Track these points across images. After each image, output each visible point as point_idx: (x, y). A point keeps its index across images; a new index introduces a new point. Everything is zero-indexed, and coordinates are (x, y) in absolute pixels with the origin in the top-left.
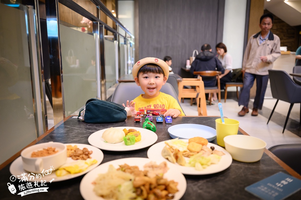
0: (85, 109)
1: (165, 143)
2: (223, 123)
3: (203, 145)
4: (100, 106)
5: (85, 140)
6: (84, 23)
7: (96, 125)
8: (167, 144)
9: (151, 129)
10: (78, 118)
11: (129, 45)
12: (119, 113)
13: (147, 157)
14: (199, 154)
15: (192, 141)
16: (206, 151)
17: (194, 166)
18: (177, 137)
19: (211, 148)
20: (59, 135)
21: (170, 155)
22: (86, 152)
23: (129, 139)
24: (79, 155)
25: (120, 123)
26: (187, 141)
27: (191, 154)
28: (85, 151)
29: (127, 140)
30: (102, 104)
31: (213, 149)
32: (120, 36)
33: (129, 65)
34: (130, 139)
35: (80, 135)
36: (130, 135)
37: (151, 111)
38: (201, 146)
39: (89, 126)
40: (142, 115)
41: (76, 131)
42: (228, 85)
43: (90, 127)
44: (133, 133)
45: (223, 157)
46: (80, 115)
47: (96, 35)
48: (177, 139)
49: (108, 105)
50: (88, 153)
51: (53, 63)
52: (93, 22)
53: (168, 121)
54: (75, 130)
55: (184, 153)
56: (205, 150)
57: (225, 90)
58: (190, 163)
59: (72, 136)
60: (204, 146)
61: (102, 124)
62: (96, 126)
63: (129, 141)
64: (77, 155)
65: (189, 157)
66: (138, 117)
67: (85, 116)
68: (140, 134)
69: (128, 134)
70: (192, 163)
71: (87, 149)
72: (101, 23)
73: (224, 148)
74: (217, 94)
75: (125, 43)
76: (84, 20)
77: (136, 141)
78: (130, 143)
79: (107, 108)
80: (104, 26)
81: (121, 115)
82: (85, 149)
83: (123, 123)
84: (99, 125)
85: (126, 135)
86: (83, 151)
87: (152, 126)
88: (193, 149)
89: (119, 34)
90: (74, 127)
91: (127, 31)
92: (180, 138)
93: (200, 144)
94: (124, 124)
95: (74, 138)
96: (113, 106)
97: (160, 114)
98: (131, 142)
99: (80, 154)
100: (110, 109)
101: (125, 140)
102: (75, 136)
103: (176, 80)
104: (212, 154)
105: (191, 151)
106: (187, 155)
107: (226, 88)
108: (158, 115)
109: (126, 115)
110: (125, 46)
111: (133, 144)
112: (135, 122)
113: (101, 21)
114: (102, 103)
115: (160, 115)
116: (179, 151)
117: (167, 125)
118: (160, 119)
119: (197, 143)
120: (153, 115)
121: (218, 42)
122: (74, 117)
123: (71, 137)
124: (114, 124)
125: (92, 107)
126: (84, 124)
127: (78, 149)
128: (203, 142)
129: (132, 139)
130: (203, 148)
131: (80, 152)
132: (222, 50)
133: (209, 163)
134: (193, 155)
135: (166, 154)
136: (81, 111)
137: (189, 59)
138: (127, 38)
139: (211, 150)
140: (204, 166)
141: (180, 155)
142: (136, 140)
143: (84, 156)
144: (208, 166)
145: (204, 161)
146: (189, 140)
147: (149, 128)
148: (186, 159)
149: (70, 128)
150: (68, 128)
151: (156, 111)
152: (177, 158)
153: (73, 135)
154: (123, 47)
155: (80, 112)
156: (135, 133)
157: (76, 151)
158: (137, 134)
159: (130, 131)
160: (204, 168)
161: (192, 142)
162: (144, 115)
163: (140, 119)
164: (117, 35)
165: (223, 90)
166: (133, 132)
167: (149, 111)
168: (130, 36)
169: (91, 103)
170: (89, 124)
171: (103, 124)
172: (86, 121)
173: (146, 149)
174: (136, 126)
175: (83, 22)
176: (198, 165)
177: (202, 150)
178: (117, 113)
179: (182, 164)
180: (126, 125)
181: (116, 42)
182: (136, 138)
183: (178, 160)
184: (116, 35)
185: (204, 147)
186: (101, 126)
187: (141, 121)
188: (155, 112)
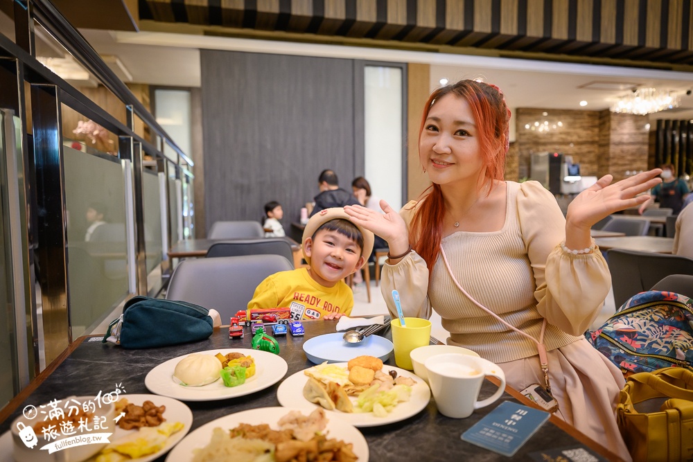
0: (121, 321)
1: (305, 374)
2: (403, 326)
3: (375, 370)
4: (158, 311)
5: (134, 385)
6: (81, 133)
7: (149, 351)
8: (310, 375)
9: (270, 349)
10: (105, 341)
11: (184, 180)
12: (197, 322)
13: (279, 405)
14: (373, 388)
15: (355, 365)
16: (383, 382)
17: (372, 411)
18: (324, 360)
19: (391, 373)
20: (70, 381)
21: (322, 396)
22: (151, 409)
23: (235, 373)
24: (137, 418)
25: (201, 343)
26: (346, 365)
27: (359, 388)
28: (147, 407)
29: (231, 376)
30: (162, 307)
31: (393, 375)
32: (169, 163)
33: (186, 219)
34: (237, 372)
35: (120, 377)
36: (233, 366)
37: (259, 314)
38: (372, 372)
39: (133, 355)
40: (243, 323)
41: (109, 369)
42: (381, 253)
43: (137, 357)
44: (238, 360)
45: (415, 387)
46: (109, 334)
47: (126, 162)
48: (325, 364)
49: (175, 307)
50: (157, 412)
51: (46, 225)
52: (120, 136)
53: (297, 331)
54: (105, 368)
55: (347, 389)
56: (381, 378)
57: (375, 263)
58: (360, 406)
59: (101, 381)
60: (377, 372)
61: (162, 349)
62: (150, 354)
63: (235, 378)
64: (132, 418)
65: (356, 396)
66: (235, 328)
67: (123, 335)
68: (252, 361)
69: (228, 364)
70: (367, 404)
71: (152, 403)
72: (137, 139)
73: (412, 371)
74: (363, 272)
75: (178, 176)
76: (80, 128)
77: (247, 377)
78: (236, 382)
79: (172, 314)
80: (141, 144)
81: (201, 328)
82: (147, 403)
83: (206, 342)
84: (156, 350)
85: (225, 365)
86: (143, 408)
87: (272, 344)
88: (360, 380)
89: (168, 160)
90: (101, 360)
91: (180, 154)
92: (330, 362)
93: (370, 368)
94: (209, 345)
95: (109, 385)
96: (185, 310)
97: (277, 318)
98: (238, 379)
99: (139, 416)
100: (179, 315)
101: (226, 375)
102: (110, 380)
103: (291, 248)
104: (395, 384)
105: (355, 384)
106: (350, 392)
107: (377, 259)
108: (274, 320)
109: (211, 325)
110: (178, 182)
111: (243, 383)
112: (230, 338)
113: (135, 135)
114: (161, 304)
115: (278, 321)
116: (338, 385)
117: (296, 339)
118: (281, 329)
119: (364, 367)
120: (264, 321)
121: (357, 175)
122: (93, 339)
123: (101, 383)
124: (189, 346)
125: (140, 315)
126: (120, 352)
127: (132, 404)
128: (374, 364)
129: (240, 373)
130: (376, 377)
131: (137, 412)
132: (362, 192)
133: (395, 403)
134: (362, 391)
135: (314, 394)
136: (113, 325)
137: (305, 207)
138: (180, 165)
139: (391, 377)
140: (388, 408)
141: (340, 393)
142: (246, 375)
143: (149, 418)
144: (394, 406)
145: (386, 401)
146: (349, 362)
147: (266, 349)
148: (352, 399)
149: (91, 363)
150: (86, 363)
151: (271, 313)
152: (335, 398)
153: (103, 377)
154: (174, 184)
155: (110, 327)
156: (242, 360)
157: (129, 409)
158: (247, 363)
159: (230, 358)
160: (388, 412)
161: (356, 367)
162: (246, 323)
163: (241, 331)
164: (165, 160)
165: (372, 264)
166: (237, 358)
167: (257, 315)
168: (185, 163)
169: (136, 306)
170: (133, 352)
171: (164, 349)
172: (126, 345)
173: (273, 389)
174: (236, 345)
175: (78, 131)
176: (378, 408)
177: (375, 379)
178: (193, 323)
179: (347, 409)
180: (214, 346)
181: (162, 176)
182: (247, 371)
183: (339, 402)
184: (162, 160)
185: (378, 374)
186: (162, 353)
187: (243, 336)
188: (267, 315)
